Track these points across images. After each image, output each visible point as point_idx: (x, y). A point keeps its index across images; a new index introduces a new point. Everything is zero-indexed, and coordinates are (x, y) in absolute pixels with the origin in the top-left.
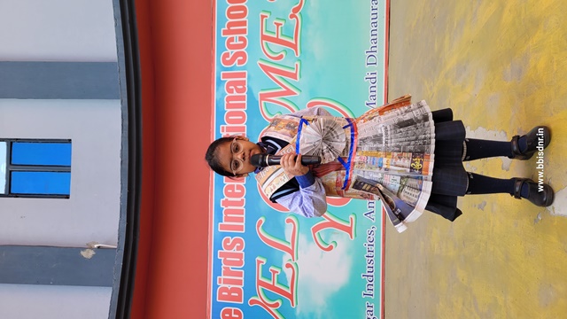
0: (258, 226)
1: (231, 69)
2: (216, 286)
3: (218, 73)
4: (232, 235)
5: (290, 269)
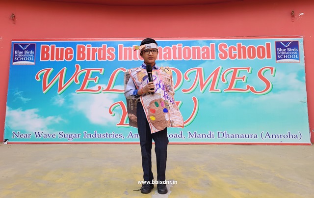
0: (122, 69)
1: (217, 50)
2: (85, 43)
3: (214, 41)
4: (116, 53)
5: (98, 89)
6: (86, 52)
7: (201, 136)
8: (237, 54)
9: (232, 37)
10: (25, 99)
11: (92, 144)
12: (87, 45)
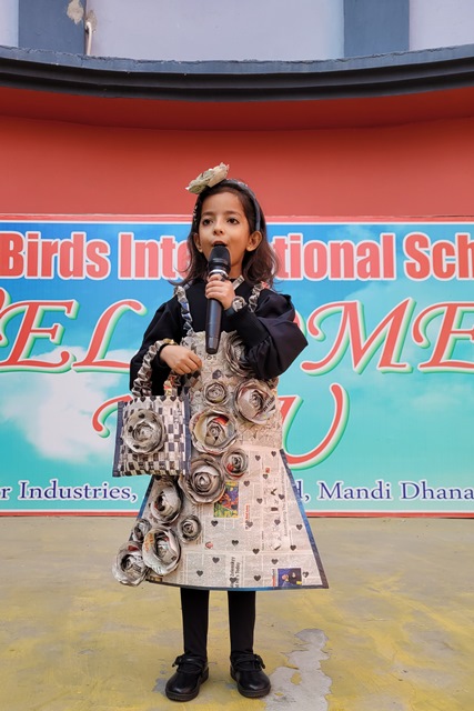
0: (130, 303)
1: (400, 251)
2: (23, 228)
3: (392, 229)
4: (113, 257)
5: (60, 360)
6: (24, 253)
7: (355, 495)
8: (457, 263)
9: (440, 217)
11: (43, 518)
12: (27, 233)
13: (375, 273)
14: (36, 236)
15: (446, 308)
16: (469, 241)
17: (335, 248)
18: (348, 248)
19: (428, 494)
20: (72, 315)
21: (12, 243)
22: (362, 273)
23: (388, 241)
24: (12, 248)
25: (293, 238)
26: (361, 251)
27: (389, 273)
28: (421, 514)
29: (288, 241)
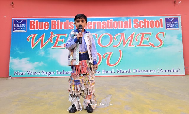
1: (132, 23)
3: (131, 18)
5: (64, 46)
6: (57, 24)
7: (124, 72)
8: (144, 25)
9: (141, 15)
10: (21, 52)
11: (61, 78)
12: (57, 20)
13: (128, 27)
14: (59, 21)
15: (142, 34)
16: (147, 20)
17: (119, 22)
18: (122, 22)
19: (139, 71)
20: (66, 37)
21: (54, 22)
22: (125, 27)
23: (130, 21)
24: (54, 23)
25: (111, 20)
26: (125, 23)
27: (130, 27)
28: (137, 76)
29: (110, 21)
